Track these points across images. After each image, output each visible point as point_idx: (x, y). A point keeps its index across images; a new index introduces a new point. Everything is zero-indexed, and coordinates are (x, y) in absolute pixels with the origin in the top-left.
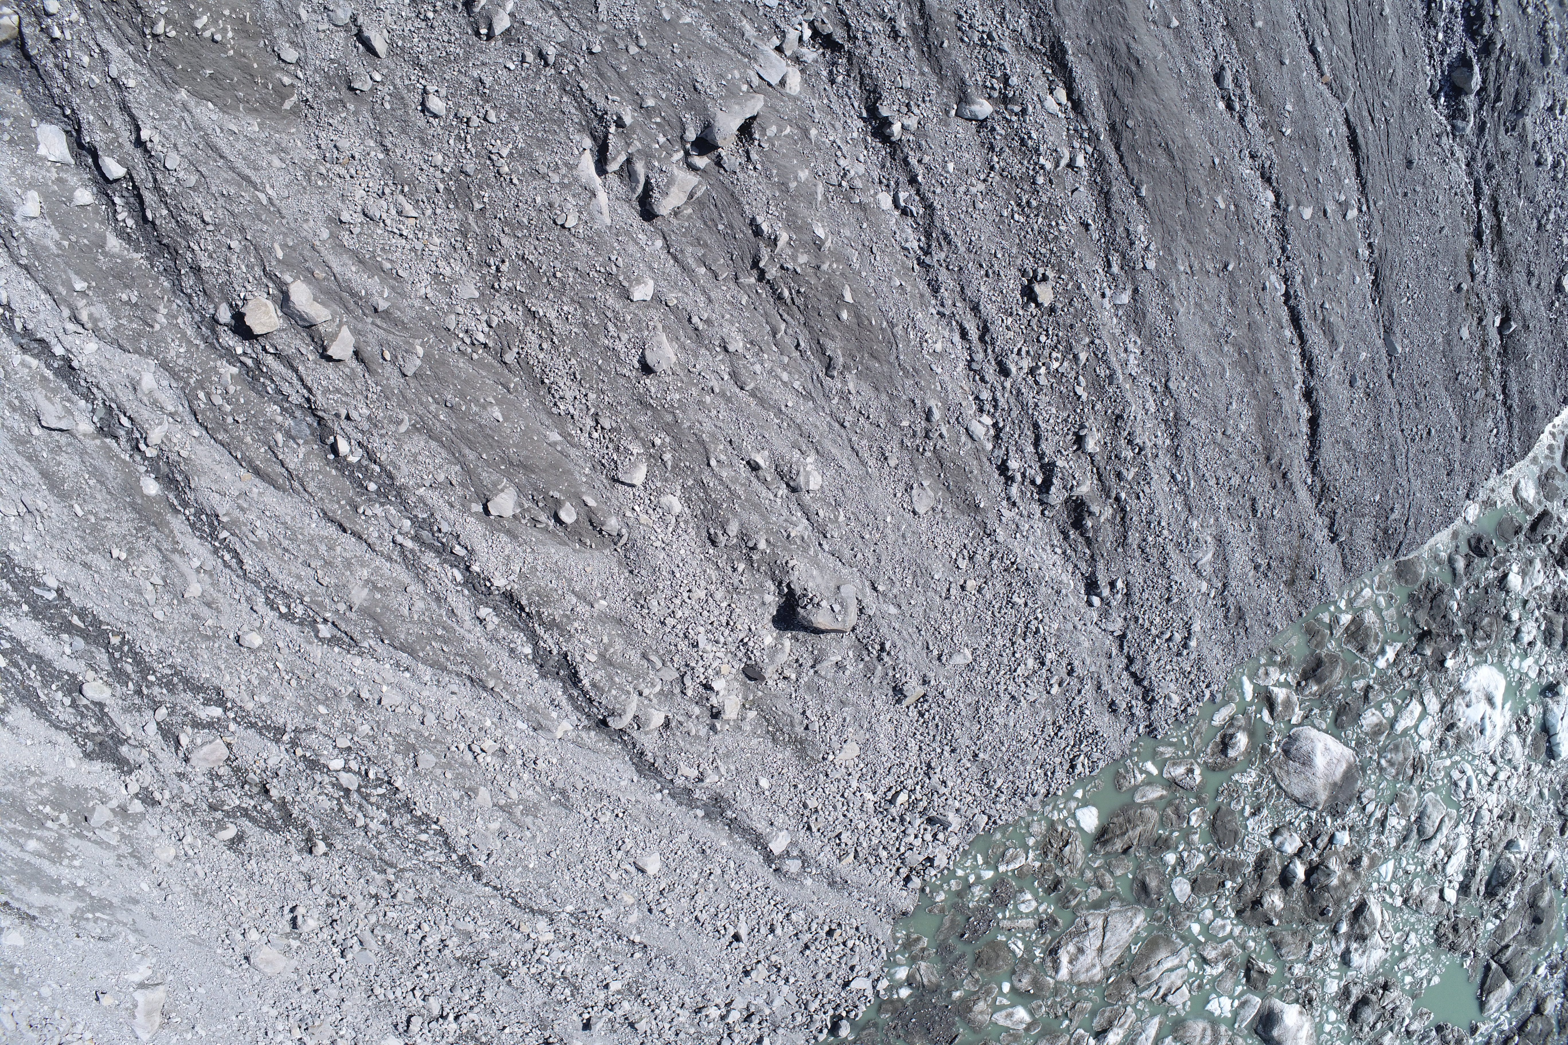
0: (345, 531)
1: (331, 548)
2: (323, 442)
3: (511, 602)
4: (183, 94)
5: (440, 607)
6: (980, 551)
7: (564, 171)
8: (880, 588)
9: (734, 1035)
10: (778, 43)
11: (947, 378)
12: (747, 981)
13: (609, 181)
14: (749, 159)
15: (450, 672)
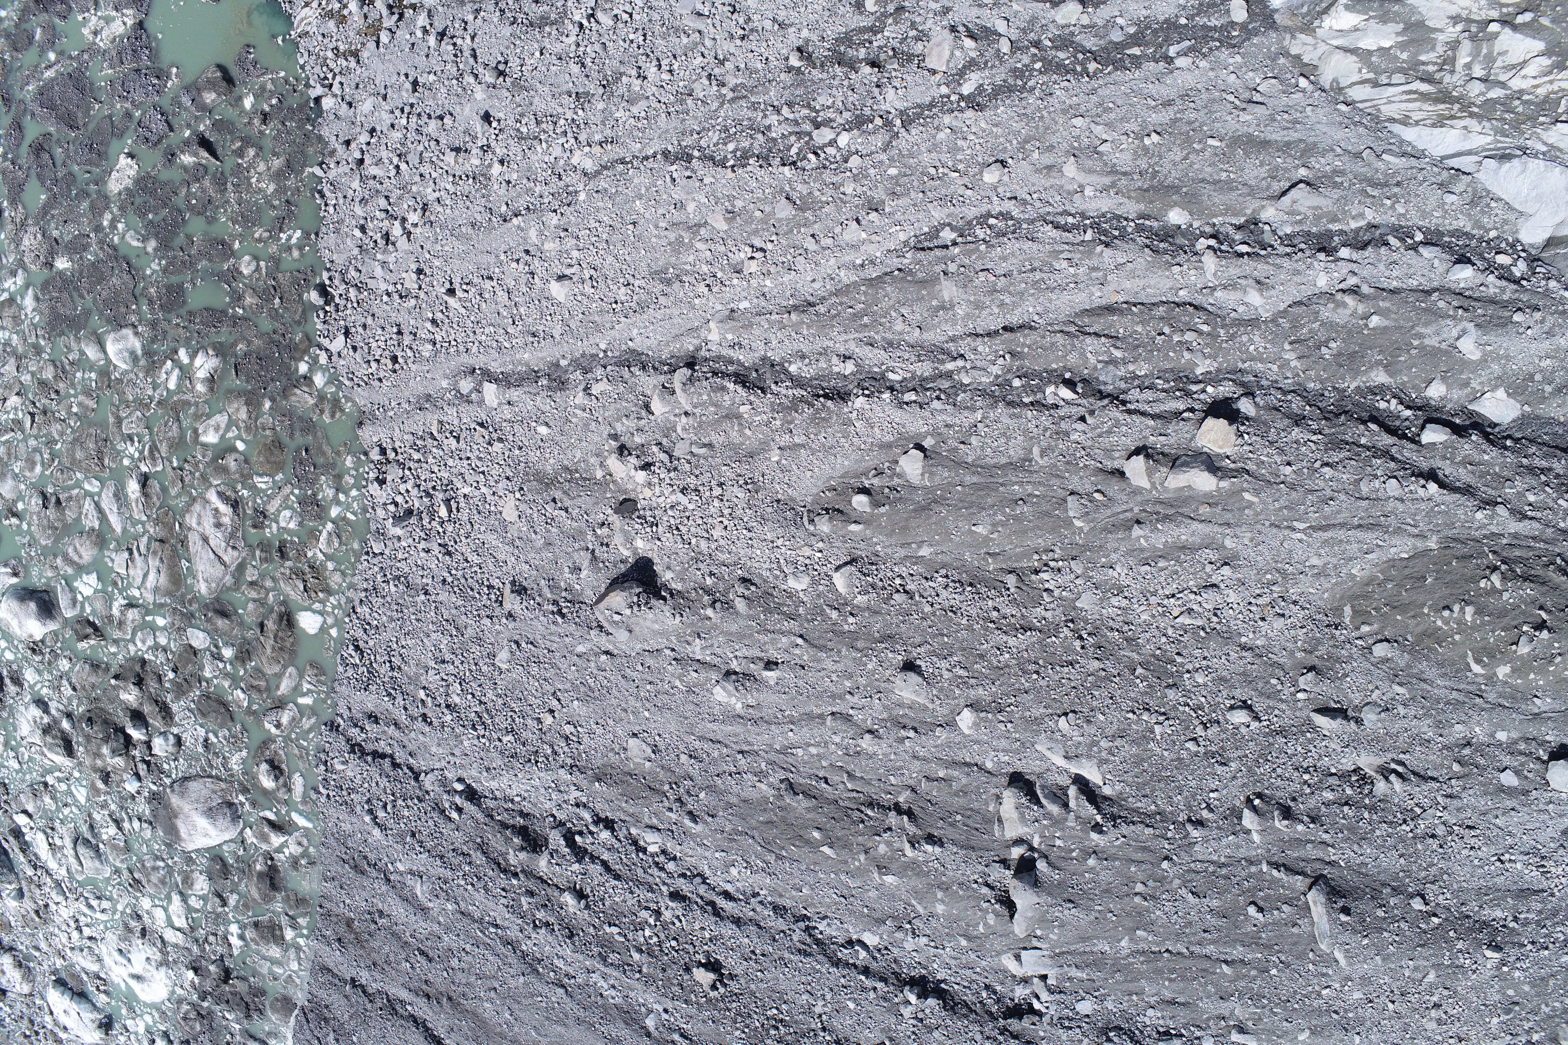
0: (1005, 328)
1: (1002, 305)
2: (1084, 381)
3: (839, 394)
4: (1432, 544)
5: (884, 339)
6: (566, 749)
7: (1104, 754)
8: (604, 657)
9: (383, 215)
10: (1049, 982)
11: (707, 854)
12: (414, 267)
13: (1066, 777)
14: (987, 885)
15: (832, 294)
